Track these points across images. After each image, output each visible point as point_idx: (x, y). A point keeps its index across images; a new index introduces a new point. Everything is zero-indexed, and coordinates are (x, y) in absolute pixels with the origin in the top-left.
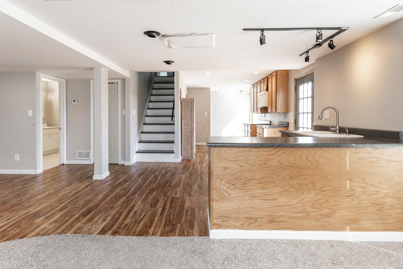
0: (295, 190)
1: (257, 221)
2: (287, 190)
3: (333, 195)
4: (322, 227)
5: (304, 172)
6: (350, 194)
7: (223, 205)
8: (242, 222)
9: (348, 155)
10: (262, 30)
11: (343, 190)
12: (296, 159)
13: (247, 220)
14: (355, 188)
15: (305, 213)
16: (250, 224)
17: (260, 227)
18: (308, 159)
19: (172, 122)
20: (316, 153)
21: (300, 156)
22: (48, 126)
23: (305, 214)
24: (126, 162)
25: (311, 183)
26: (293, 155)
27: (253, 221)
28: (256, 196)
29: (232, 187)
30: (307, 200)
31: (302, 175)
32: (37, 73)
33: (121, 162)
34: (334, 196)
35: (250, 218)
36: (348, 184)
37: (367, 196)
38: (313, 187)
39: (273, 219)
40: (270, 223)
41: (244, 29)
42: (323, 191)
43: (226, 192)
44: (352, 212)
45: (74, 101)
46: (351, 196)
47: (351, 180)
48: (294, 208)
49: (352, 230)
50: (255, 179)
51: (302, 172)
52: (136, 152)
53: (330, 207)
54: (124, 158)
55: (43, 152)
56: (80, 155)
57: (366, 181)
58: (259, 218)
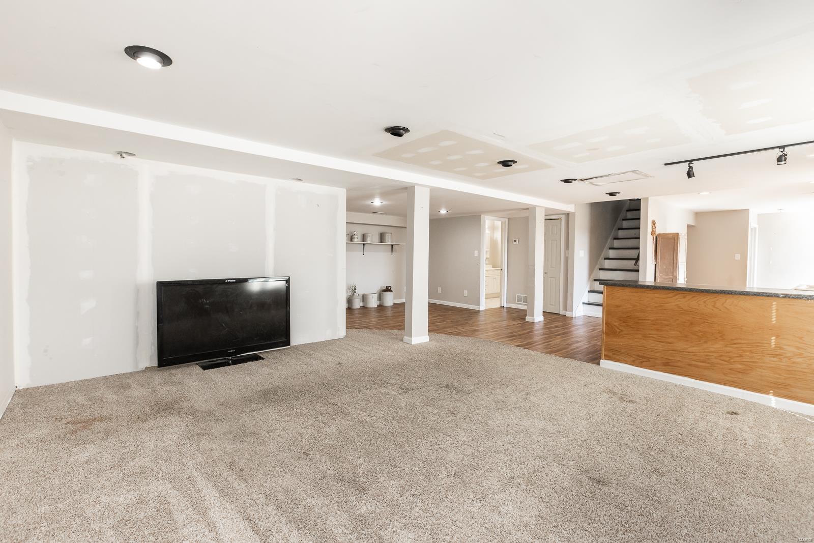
0: (696, 337)
1: (649, 361)
2: (686, 336)
3: (750, 350)
4: (732, 383)
5: (709, 319)
6: (777, 353)
7: (615, 339)
8: (634, 359)
9: (774, 307)
10: (691, 161)
11: (765, 346)
12: (699, 305)
13: (639, 358)
14: (785, 347)
15: (708, 363)
16: (642, 362)
17: (653, 367)
18: (716, 306)
19: (635, 268)
20: (726, 300)
21: (705, 302)
22: (493, 267)
23: (709, 365)
24: (567, 313)
25: (719, 333)
26: (695, 300)
27: (645, 360)
28: (650, 337)
29: (624, 324)
30: (713, 349)
31: (707, 322)
32: (482, 216)
33: (562, 312)
34: (751, 352)
35: (643, 357)
36: (773, 341)
37: (806, 359)
38: (721, 337)
39: (668, 363)
40: (665, 365)
41: (666, 164)
42: (735, 344)
43: (618, 328)
44: (780, 375)
45: (515, 241)
46: (778, 355)
47: (779, 336)
48: (694, 355)
49: (777, 395)
50: (649, 320)
51: (707, 320)
52: (584, 303)
53: (744, 363)
54: (566, 308)
55: (486, 294)
56: (520, 299)
57: (804, 340)
58: (652, 358)
